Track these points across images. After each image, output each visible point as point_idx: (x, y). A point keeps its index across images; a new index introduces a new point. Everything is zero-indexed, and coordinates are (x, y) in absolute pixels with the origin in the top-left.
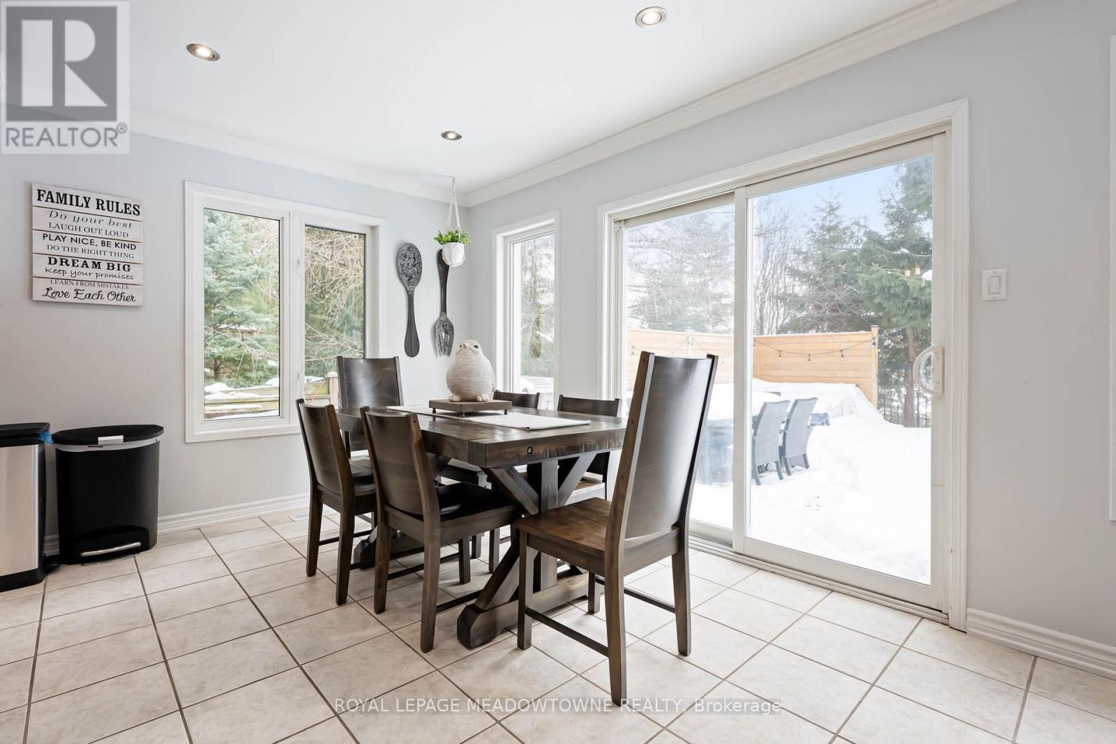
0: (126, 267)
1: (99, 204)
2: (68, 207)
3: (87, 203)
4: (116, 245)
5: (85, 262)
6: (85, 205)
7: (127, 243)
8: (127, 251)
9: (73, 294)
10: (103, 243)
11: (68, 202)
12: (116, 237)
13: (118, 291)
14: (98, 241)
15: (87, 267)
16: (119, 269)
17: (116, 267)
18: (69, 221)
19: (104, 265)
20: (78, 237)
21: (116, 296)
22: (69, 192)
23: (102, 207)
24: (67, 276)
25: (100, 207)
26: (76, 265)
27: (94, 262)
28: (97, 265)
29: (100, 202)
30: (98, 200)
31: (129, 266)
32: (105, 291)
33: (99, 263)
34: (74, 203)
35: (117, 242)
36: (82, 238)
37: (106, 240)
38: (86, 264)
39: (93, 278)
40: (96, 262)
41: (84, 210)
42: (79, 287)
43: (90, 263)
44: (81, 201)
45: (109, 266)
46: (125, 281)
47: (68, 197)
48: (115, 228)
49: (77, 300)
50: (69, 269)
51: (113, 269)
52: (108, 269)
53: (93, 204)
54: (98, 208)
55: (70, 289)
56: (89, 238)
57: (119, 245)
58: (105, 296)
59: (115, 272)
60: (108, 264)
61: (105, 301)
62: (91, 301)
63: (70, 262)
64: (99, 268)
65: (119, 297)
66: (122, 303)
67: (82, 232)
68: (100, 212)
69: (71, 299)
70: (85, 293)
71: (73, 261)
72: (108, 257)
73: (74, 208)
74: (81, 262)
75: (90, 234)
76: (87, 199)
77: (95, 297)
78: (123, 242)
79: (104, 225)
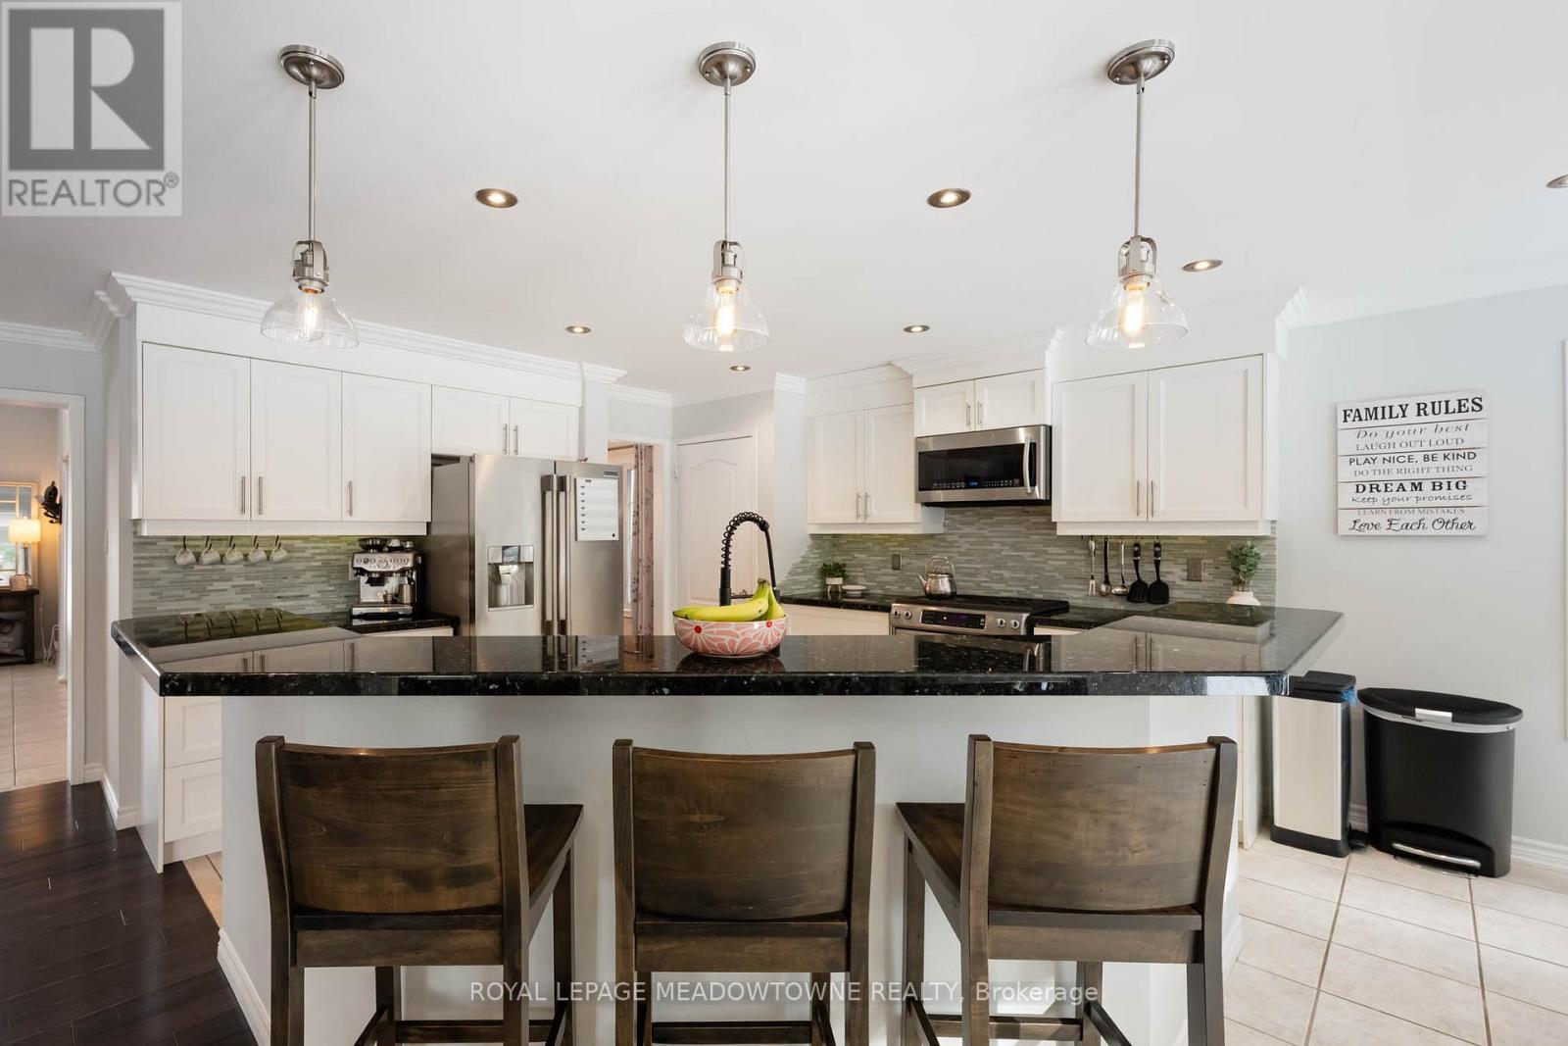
0: (1461, 485)
1: (1421, 409)
2: (1380, 422)
3: (1404, 411)
4: (1445, 457)
5: (1401, 484)
6: (1401, 414)
7: (1461, 453)
8: (1461, 462)
9: (1385, 524)
10: (1426, 458)
11: (1380, 416)
12: (1445, 446)
13: (1447, 517)
14: (1419, 457)
15: (1404, 490)
16: (1449, 489)
17: (1445, 486)
18: (1381, 439)
19: (1427, 486)
20: (1392, 455)
21: (1445, 523)
22: (1379, 404)
23: (1425, 412)
24: (1379, 504)
25: (1422, 412)
26: (1389, 490)
27: (1413, 484)
28: (1418, 486)
29: (1422, 406)
30: (1419, 405)
31: (1465, 482)
32: (1429, 518)
33: (1420, 484)
34: (1387, 415)
35: (1447, 453)
36: (1396, 456)
37: (1430, 454)
38: (1403, 487)
39: (1412, 503)
40: (1417, 482)
41: (1400, 420)
42: (1393, 516)
43: (1408, 486)
44: (1397, 410)
45: (1434, 486)
46: (1460, 503)
47: (1380, 411)
48: (1444, 435)
49: (1391, 533)
50: (1380, 496)
51: (1441, 488)
52: (1434, 489)
53: (1412, 411)
54: (1419, 415)
55: (1381, 519)
56: (1406, 455)
57: (1450, 457)
58: (1429, 524)
59: (1444, 492)
60: (1434, 483)
61: (1430, 531)
62: (1409, 532)
63: (1382, 487)
64: (1421, 490)
65: (1450, 525)
66: (1455, 532)
67: (1398, 449)
68: (1423, 419)
69: (1383, 531)
70: (1401, 522)
71: (1386, 485)
72: (1434, 474)
73: (1388, 421)
74: (1396, 485)
75: (1409, 449)
76: (1404, 407)
77: (1414, 527)
78: (1456, 452)
79: (1429, 433)
